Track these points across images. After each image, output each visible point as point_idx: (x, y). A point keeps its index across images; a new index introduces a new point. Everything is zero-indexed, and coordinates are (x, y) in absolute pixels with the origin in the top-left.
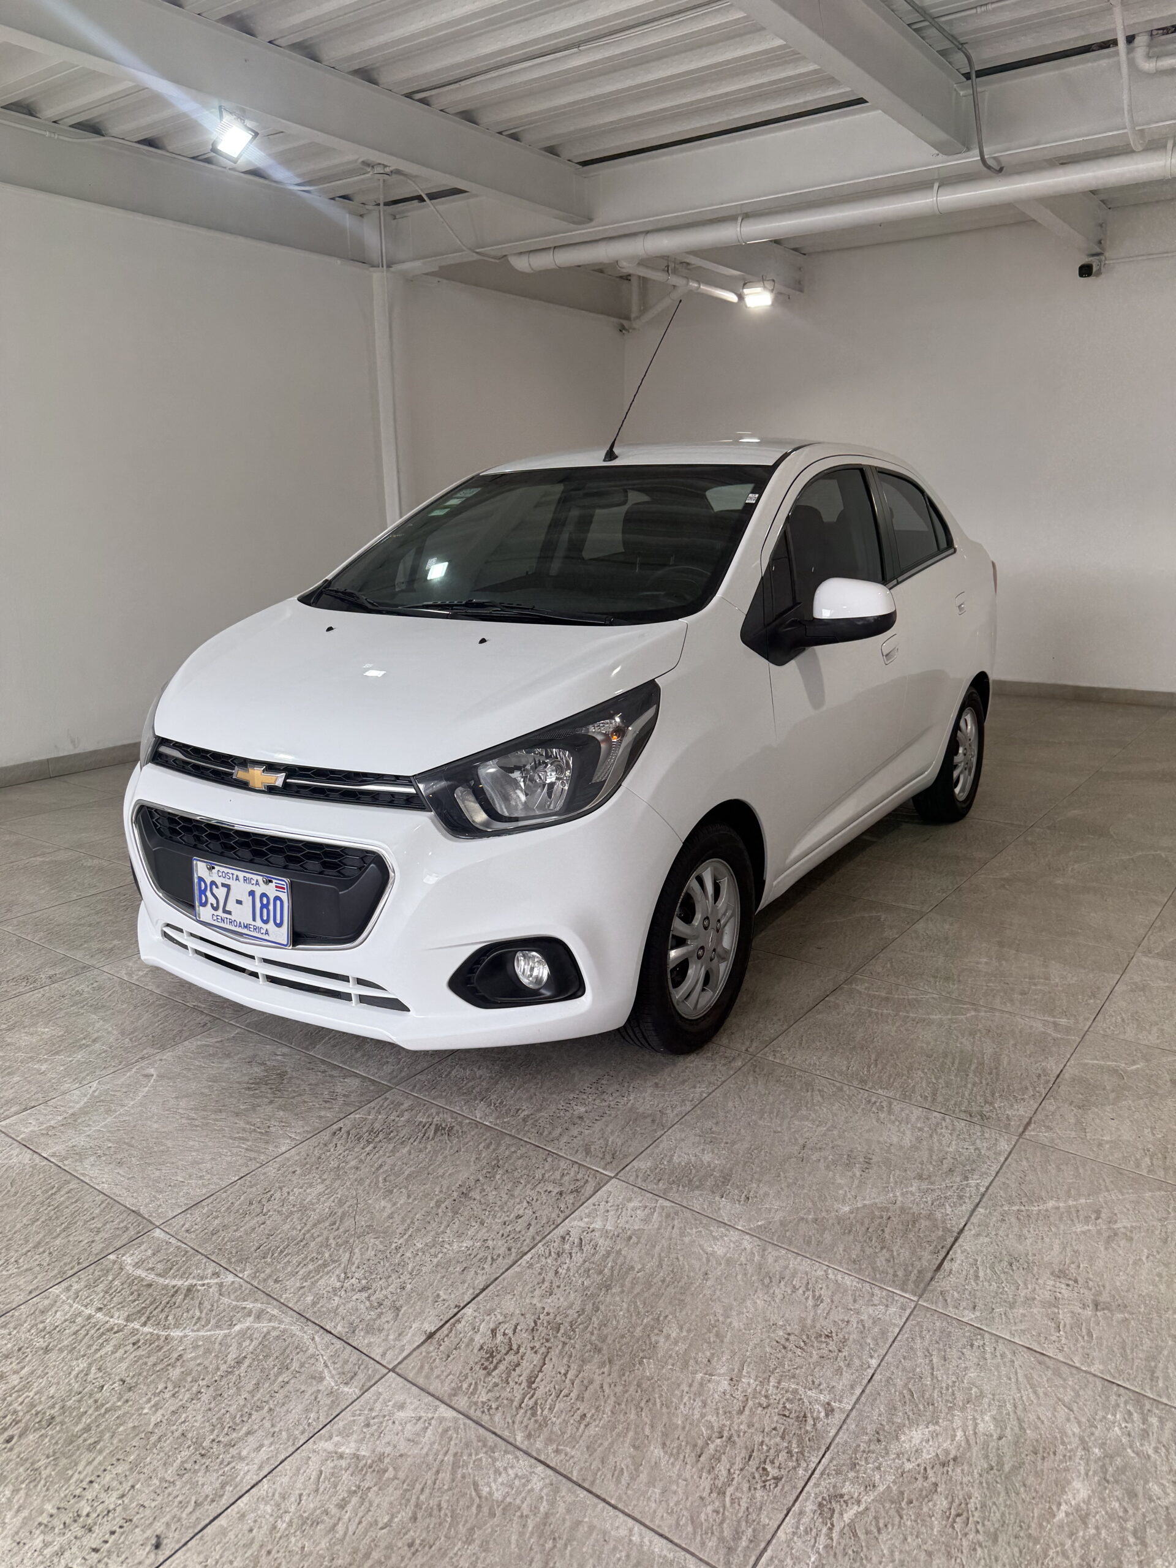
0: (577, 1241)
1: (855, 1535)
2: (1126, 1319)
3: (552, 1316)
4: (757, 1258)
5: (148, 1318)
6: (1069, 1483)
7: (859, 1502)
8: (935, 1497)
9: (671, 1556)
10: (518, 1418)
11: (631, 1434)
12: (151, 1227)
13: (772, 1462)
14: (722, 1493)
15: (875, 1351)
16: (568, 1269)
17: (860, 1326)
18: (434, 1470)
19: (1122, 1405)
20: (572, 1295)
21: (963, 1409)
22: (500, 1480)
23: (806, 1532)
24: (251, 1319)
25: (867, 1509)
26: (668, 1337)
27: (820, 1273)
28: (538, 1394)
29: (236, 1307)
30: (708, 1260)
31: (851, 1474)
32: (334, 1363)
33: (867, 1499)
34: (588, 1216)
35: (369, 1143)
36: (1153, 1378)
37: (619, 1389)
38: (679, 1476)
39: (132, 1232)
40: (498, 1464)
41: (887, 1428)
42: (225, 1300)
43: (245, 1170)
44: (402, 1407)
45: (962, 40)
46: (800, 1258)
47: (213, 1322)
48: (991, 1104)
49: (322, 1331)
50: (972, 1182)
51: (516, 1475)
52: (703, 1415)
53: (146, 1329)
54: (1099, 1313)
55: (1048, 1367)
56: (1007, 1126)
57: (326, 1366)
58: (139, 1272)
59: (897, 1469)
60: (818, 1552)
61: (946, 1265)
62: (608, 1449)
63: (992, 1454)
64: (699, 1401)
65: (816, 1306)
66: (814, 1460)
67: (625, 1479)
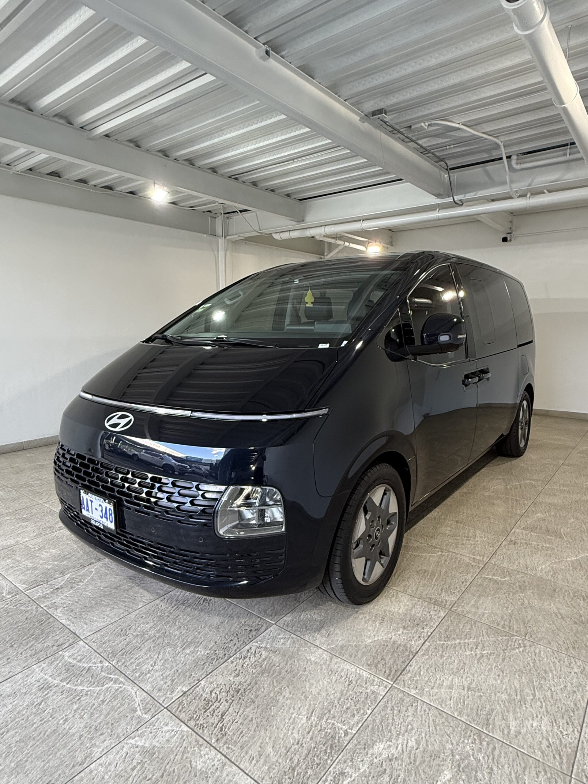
0: (254, 652)
2: (481, 696)
3: (237, 685)
4: (328, 662)
5: (70, 681)
6: (443, 771)
7: (351, 777)
8: (384, 776)
10: (214, 732)
11: (260, 741)
12: (79, 639)
13: (318, 756)
14: (294, 770)
15: (370, 706)
16: (248, 665)
17: (366, 695)
18: (175, 754)
19: (472, 736)
20: (247, 677)
21: (403, 735)
22: (201, 760)
24: (112, 682)
25: (354, 780)
26: (284, 697)
27: (354, 670)
28: (226, 720)
29: (107, 677)
30: (307, 662)
31: (350, 763)
32: (143, 704)
33: (355, 775)
34: (260, 641)
35: (175, 605)
36: (488, 724)
37: (259, 720)
38: (277, 761)
39: (71, 641)
40: (202, 753)
41: (369, 742)
42: (103, 674)
43: (122, 615)
44: (167, 725)
45: (442, 157)
46: (346, 663)
47: (96, 683)
48: (440, 594)
49: (140, 689)
50: (426, 630)
51: (209, 758)
52: (292, 733)
53: (68, 686)
54: (469, 693)
55: (443, 717)
56: (445, 605)
57: (139, 705)
58: (71, 660)
59: (370, 761)
61: (408, 668)
62: (249, 748)
63: (412, 756)
64: (291, 727)
65: (349, 685)
66: (336, 756)
67: (254, 762)
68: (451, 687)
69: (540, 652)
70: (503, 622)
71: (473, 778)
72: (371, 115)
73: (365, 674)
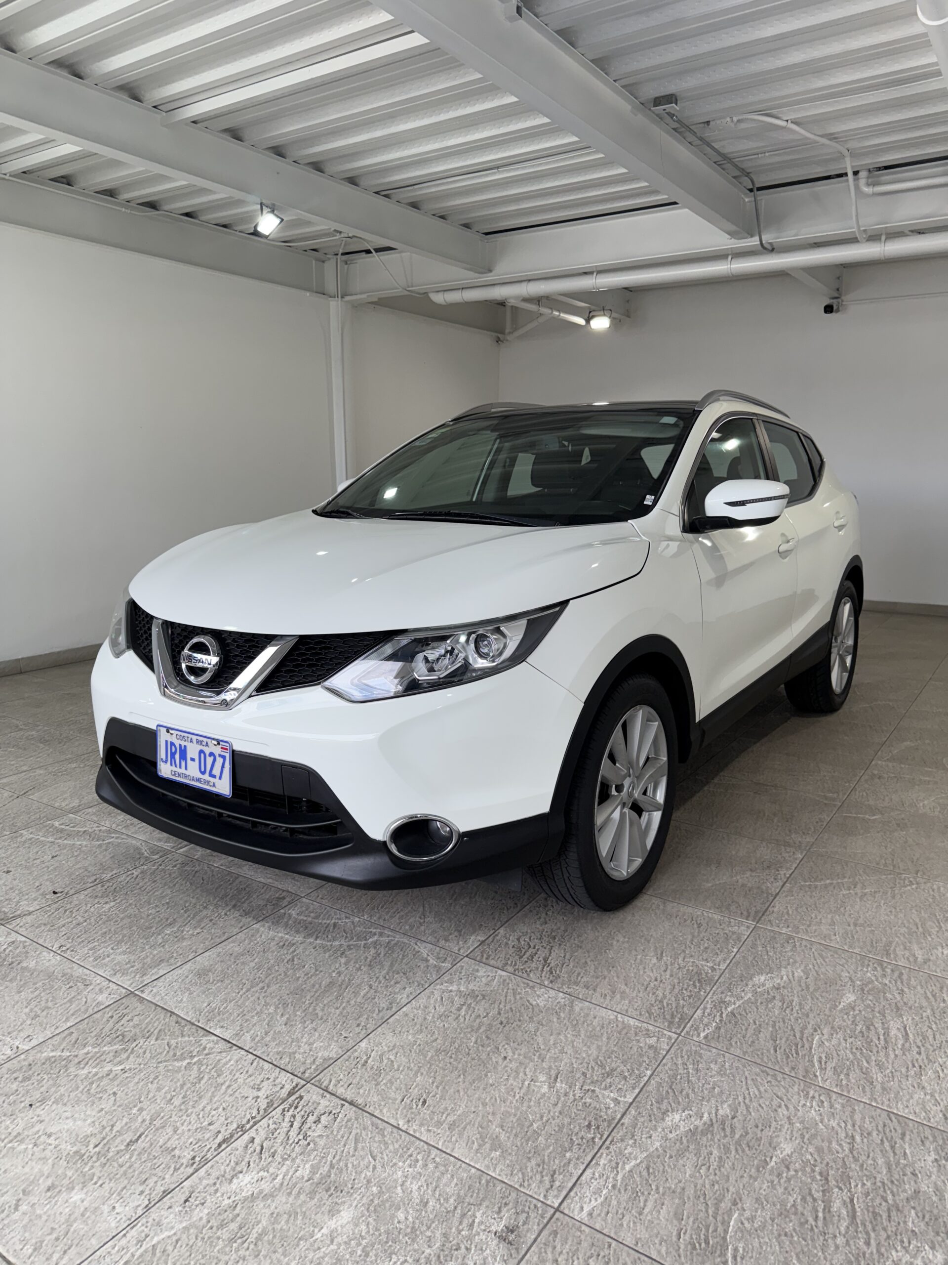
1: (734, 1016)
2: (873, 931)
6: (844, 994)
7: (735, 1004)
8: (775, 1001)
9: (640, 1025)
10: (543, 975)
11: (607, 980)
13: (686, 990)
14: (661, 1002)
15: (735, 945)
17: (725, 935)
18: (504, 996)
19: (871, 965)
20: (558, 925)
21: (785, 968)
22: (541, 999)
23: (708, 1015)
24: (377, 936)
25: (739, 1006)
26: (618, 941)
27: (699, 913)
28: (552, 965)
29: (366, 931)
31: (729, 993)
32: (432, 955)
33: (738, 1004)
36: (888, 954)
37: (596, 962)
38: (637, 996)
39: (288, 899)
40: (538, 993)
41: (745, 975)
42: (358, 928)
44: (477, 971)
45: (748, 171)
47: (355, 937)
48: (789, 836)
50: (782, 872)
51: (549, 997)
52: (645, 972)
53: (318, 942)
54: (857, 928)
55: (831, 951)
56: (800, 846)
57: (428, 956)
59: (753, 991)
60: (716, 1022)
61: (770, 909)
62: (596, 986)
63: (803, 985)
64: (641, 967)
65: (699, 927)
66: (708, 989)
67: (608, 998)
68: (833, 923)
69: (939, 888)
70: (883, 861)
71: (882, 999)
72: (652, 104)
73: (715, 916)
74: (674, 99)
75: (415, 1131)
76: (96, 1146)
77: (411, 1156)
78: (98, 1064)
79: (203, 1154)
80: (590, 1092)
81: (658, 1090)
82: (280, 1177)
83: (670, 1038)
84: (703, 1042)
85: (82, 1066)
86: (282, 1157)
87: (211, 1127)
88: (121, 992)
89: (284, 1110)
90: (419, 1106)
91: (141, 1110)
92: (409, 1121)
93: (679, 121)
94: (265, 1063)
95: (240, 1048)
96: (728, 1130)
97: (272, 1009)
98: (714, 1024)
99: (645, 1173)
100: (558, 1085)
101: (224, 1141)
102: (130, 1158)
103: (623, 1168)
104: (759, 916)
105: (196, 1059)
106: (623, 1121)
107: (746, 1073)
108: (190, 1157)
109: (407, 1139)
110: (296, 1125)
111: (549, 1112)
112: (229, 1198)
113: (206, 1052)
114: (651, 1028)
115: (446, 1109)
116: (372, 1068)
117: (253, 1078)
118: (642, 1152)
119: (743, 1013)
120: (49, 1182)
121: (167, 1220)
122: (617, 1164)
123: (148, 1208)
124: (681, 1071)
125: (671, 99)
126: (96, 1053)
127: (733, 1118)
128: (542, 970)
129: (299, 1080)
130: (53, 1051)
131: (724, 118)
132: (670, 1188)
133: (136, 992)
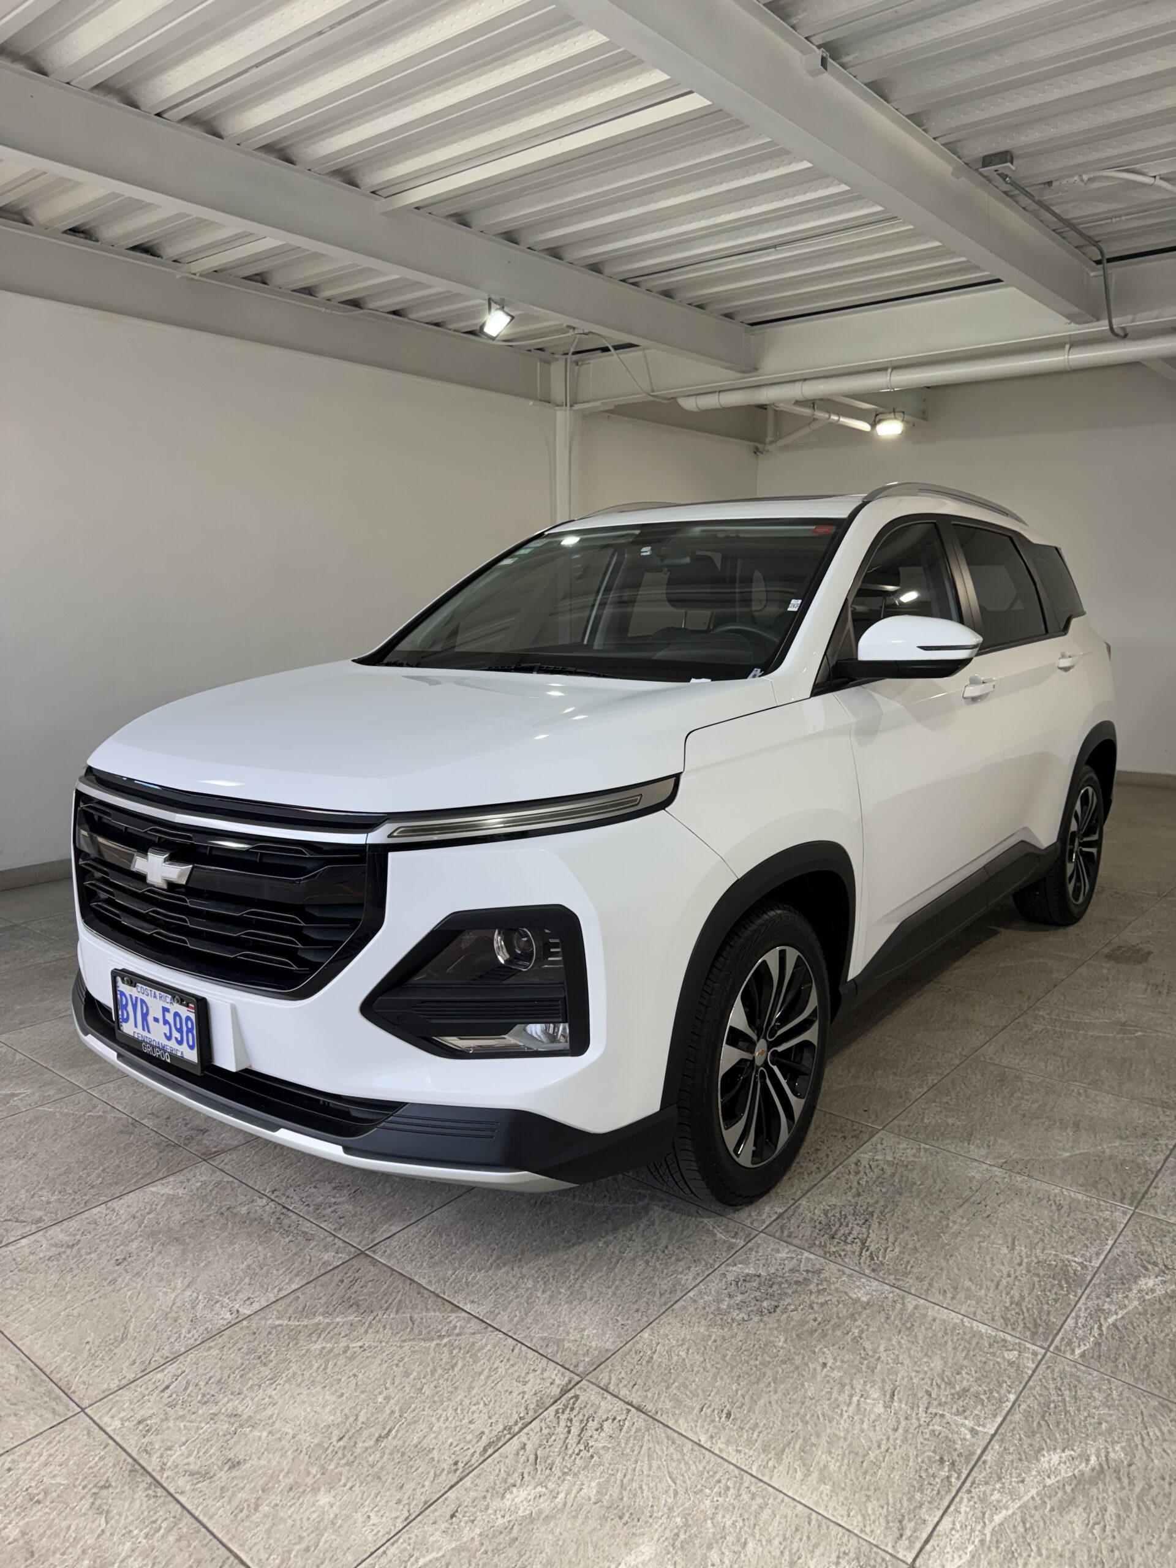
0: (867, 1165)
1: (1118, 1329)
3: (864, 1208)
7: (1117, 1314)
9: (994, 1334)
10: (862, 1261)
11: (945, 1273)
13: (1050, 1291)
14: (1018, 1304)
15: (1109, 1236)
16: (867, 1182)
17: (1094, 1222)
20: (874, 1197)
22: (862, 1292)
23: (1083, 1326)
24: (648, 1200)
25: (1123, 1317)
26: (955, 1223)
27: (1057, 1191)
28: (872, 1248)
29: (633, 1193)
30: (970, 1181)
31: (1108, 1300)
33: (1121, 1314)
38: (986, 1295)
40: (857, 1283)
41: (1127, 1277)
44: (778, 1251)
45: (1097, 239)
51: (873, 1290)
52: (993, 1265)
59: (1139, 1298)
60: (1094, 1336)
61: (1152, 1190)
62: (932, 1279)
64: (988, 1258)
65: (1058, 1210)
66: (1079, 1292)
67: (949, 1295)
72: (980, 164)
73: (1080, 1196)
74: (1009, 158)
75: (721, 1450)
76: (341, 1439)
77: (719, 1481)
78: (332, 1338)
79: (466, 1459)
80: (938, 1417)
81: (1027, 1421)
82: (562, 1495)
83: (1035, 1354)
84: (1080, 1361)
85: (314, 1339)
86: (561, 1471)
87: (472, 1427)
88: (350, 1251)
89: (557, 1412)
90: (723, 1419)
91: (388, 1398)
92: (712, 1437)
93: (1013, 184)
94: (529, 1351)
95: (497, 1329)
96: (1125, 1481)
97: (530, 1284)
98: (1092, 1339)
99: (1021, 1529)
100: (896, 1404)
101: (490, 1444)
102: (381, 1458)
103: (992, 1520)
104: (1138, 1199)
105: (445, 1340)
106: (984, 1458)
107: (1142, 1407)
108: (451, 1462)
109: (712, 1459)
110: (575, 1431)
111: (888, 1439)
112: (503, 1516)
113: (457, 1331)
114: (1009, 1338)
115: (756, 1425)
116: (659, 1366)
117: (516, 1368)
118: (1013, 1500)
119: (1129, 1326)
120: (290, 1480)
121: (432, 1539)
122: (984, 1514)
123: (409, 1522)
124: (1055, 1398)
125: (1006, 156)
126: (329, 1324)
127: (1130, 1465)
128: (860, 1255)
129: (572, 1375)
130: (278, 1318)
131: (1072, 176)
132: (1055, 1550)
133: (367, 1252)
